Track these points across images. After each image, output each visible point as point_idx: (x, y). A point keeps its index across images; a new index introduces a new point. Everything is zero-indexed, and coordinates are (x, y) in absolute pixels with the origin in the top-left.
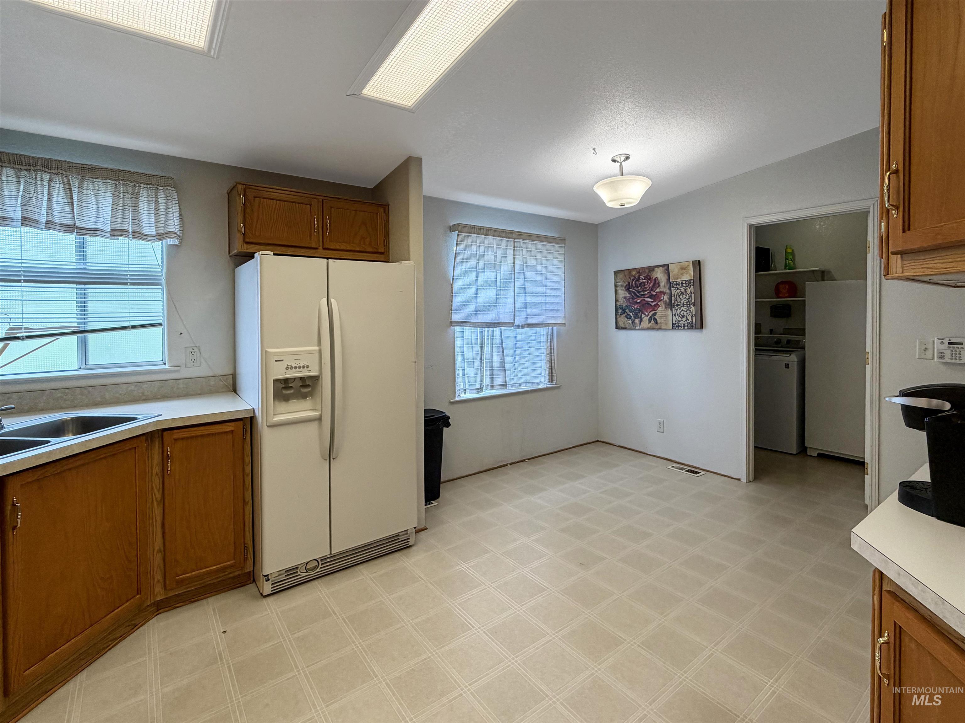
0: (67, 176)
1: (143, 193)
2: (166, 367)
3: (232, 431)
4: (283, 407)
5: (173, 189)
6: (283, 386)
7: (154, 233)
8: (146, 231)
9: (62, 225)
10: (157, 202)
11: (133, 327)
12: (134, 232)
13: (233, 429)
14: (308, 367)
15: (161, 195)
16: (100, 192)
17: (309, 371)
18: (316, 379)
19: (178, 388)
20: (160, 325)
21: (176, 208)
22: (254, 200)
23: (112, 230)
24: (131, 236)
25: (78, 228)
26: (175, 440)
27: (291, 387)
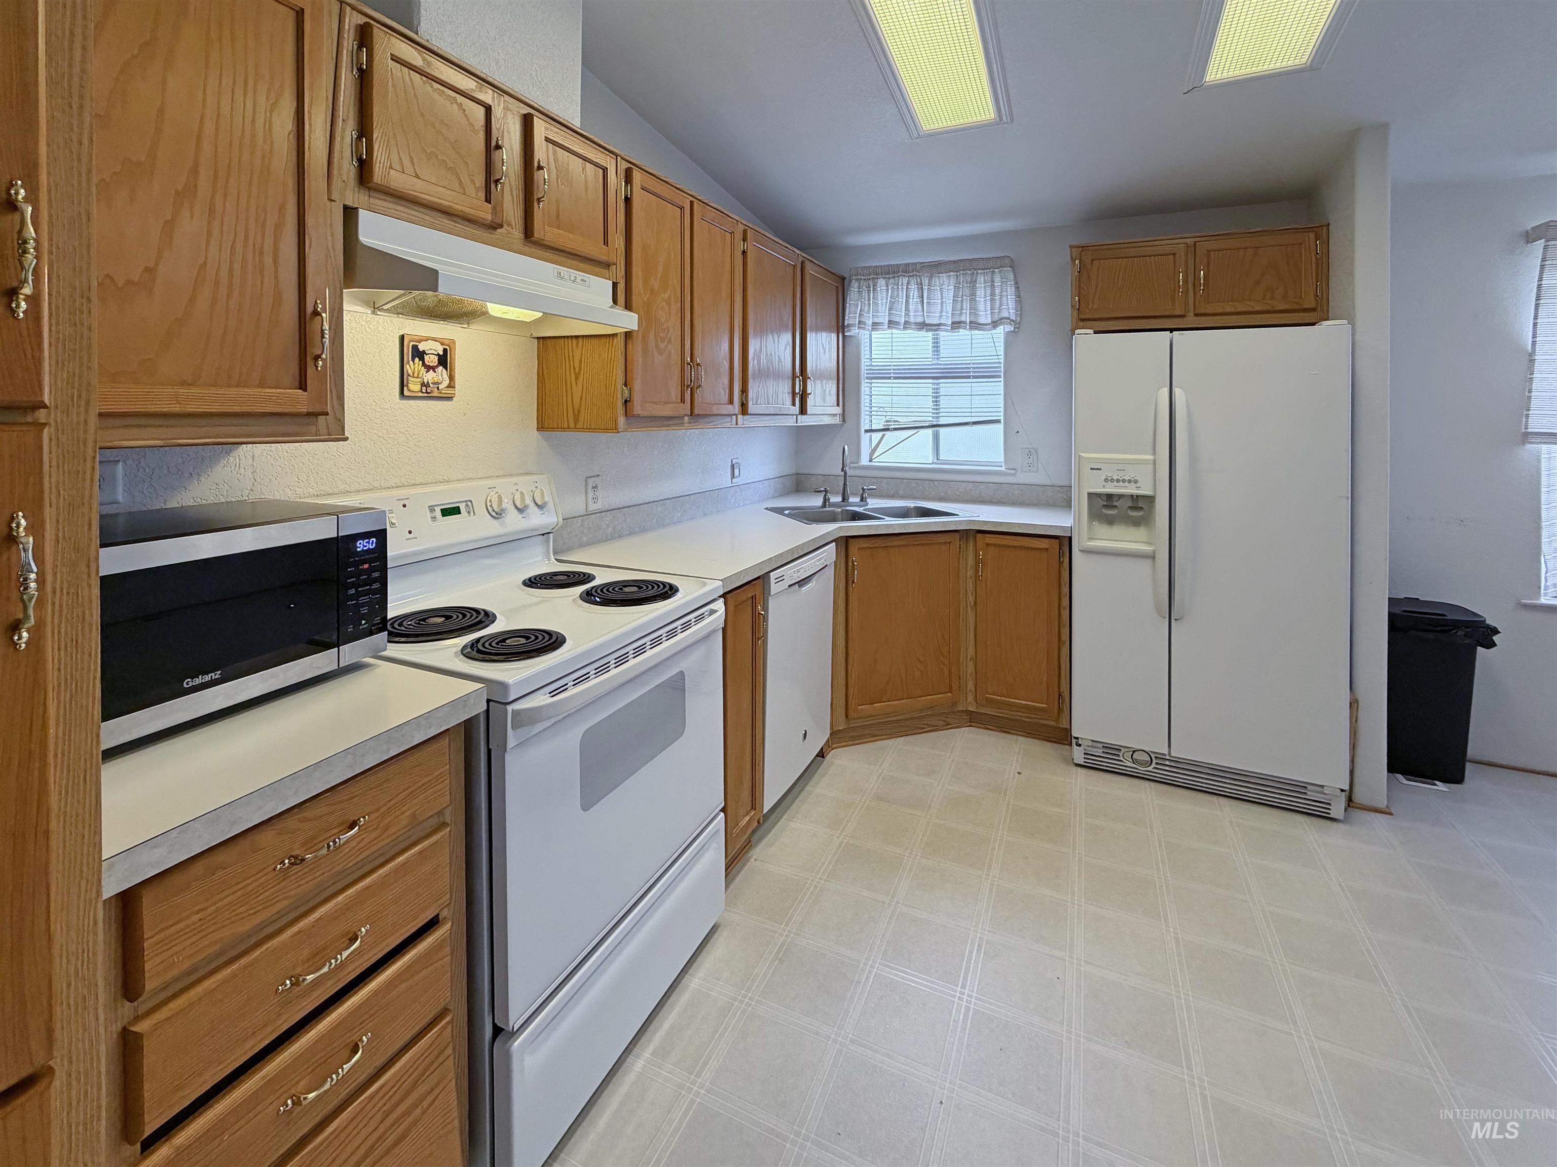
0: (920, 276)
1: (981, 279)
2: (1003, 469)
3: (1047, 549)
4: (1103, 530)
5: (1009, 269)
6: (1105, 503)
7: (989, 321)
8: (982, 320)
9: (916, 324)
10: (993, 287)
11: (975, 423)
12: (971, 322)
13: (1046, 546)
14: (1136, 482)
15: (997, 278)
16: (944, 286)
17: (1138, 488)
18: (1150, 499)
19: (1013, 494)
20: (998, 421)
21: (1011, 290)
22: (1092, 264)
23: (953, 323)
24: (968, 327)
25: (927, 325)
26: (987, 545)
27: (1116, 506)
